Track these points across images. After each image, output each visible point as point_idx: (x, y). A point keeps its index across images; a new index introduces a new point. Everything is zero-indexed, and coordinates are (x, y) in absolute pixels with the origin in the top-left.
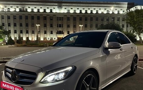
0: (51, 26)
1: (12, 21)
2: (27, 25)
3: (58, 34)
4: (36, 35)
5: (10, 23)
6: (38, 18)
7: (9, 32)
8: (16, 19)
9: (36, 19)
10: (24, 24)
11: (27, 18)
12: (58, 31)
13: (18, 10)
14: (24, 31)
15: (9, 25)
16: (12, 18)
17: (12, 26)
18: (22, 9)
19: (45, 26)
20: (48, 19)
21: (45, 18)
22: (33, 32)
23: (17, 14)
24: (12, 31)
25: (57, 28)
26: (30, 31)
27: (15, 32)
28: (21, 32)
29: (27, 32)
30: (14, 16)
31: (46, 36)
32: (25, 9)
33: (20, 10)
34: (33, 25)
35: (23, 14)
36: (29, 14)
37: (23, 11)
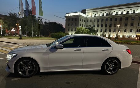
0: (132, 25)
1: (100, 23)
2: (111, 25)
3: (137, 32)
4: (116, 33)
6: (121, 19)
7: (98, 31)
8: (103, 21)
9: (118, 20)
10: (108, 25)
11: (111, 20)
12: (138, 30)
13: (105, 15)
14: (108, 30)
15: (98, 26)
16: (100, 21)
17: (100, 26)
18: (109, 14)
19: (126, 25)
20: (130, 20)
21: (127, 19)
22: (114, 31)
23: (104, 18)
24: (99, 30)
25: (137, 27)
26: (112, 30)
27: (101, 31)
28: (106, 31)
29: (110, 31)
30: (102, 19)
31: (125, 34)
32: (111, 13)
33: (107, 15)
34: (115, 25)
35: (109, 17)
36: (114, 17)
37: (109, 15)
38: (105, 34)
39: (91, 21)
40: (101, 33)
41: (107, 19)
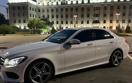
0: (88, 16)
1: (55, 13)
2: (67, 17)
3: (94, 23)
4: (74, 25)
5: (53, 15)
6: (77, 9)
7: (53, 23)
8: (58, 11)
9: (74, 10)
10: (64, 16)
11: (67, 10)
12: (94, 21)
13: (60, 3)
14: (64, 22)
15: (53, 17)
16: (55, 11)
17: (55, 17)
18: (63, 2)
19: (82, 16)
20: (85, 10)
21: (83, 9)
22: (72, 23)
23: (59, 7)
24: (55, 22)
25: (93, 17)
26: (69, 22)
27: (57, 23)
28: (62, 23)
29: (67, 23)
30: (57, 9)
31: (82, 25)
32: (65, 2)
33: (62, 4)
34: (72, 16)
35: (64, 7)
36: (69, 7)
37: (64, 4)
38: (62, 26)
39: (43, 11)
40: (58, 26)
41: (63, 8)
